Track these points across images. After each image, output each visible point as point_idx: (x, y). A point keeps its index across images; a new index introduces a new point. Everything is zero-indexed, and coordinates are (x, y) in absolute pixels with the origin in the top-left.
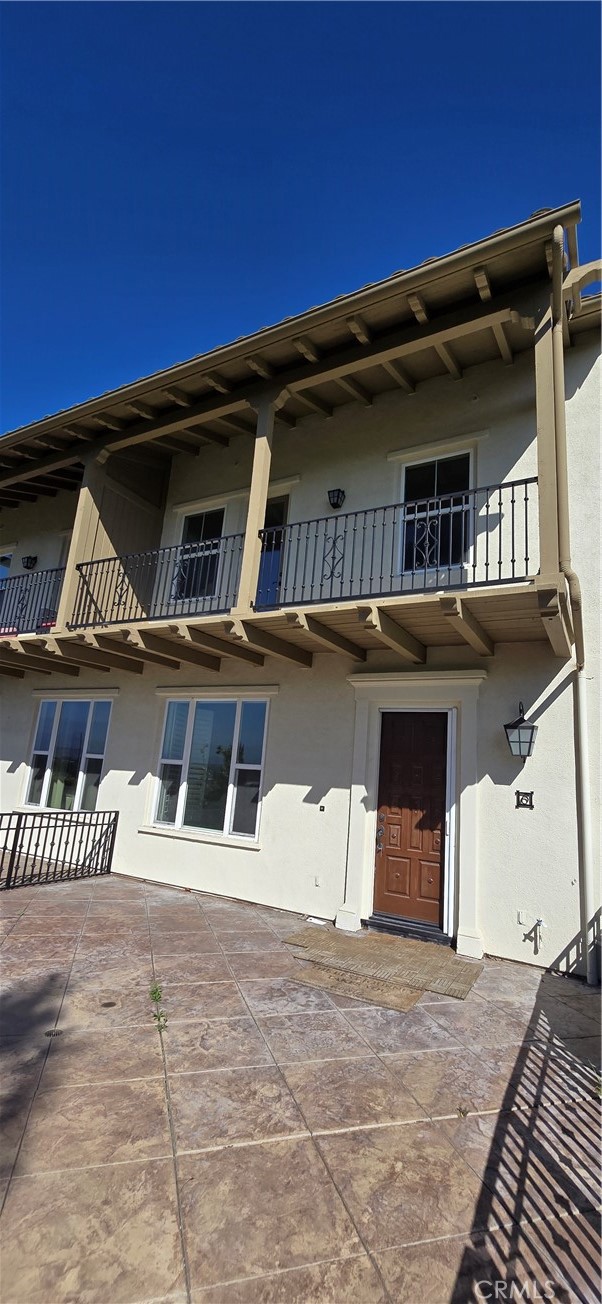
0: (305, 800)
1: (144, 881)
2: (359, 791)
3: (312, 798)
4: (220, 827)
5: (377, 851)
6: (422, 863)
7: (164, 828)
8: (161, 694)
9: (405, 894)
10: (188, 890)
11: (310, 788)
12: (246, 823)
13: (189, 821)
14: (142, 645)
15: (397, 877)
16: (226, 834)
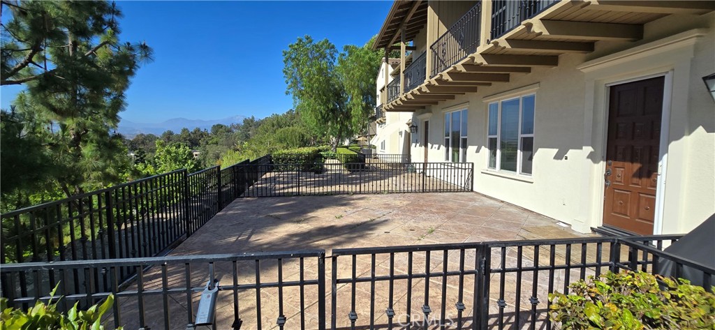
0: (554, 158)
1: (485, 196)
2: (588, 150)
3: (558, 157)
4: (515, 170)
5: (606, 186)
6: (641, 195)
7: (491, 171)
8: (485, 101)
9: (626, 215)
10: (502, 202)
11: (557, 150)
12: (527, 169)
13: (503, 167)
14: (450, 80)
15: (621, 203)
16: (518, 174)
